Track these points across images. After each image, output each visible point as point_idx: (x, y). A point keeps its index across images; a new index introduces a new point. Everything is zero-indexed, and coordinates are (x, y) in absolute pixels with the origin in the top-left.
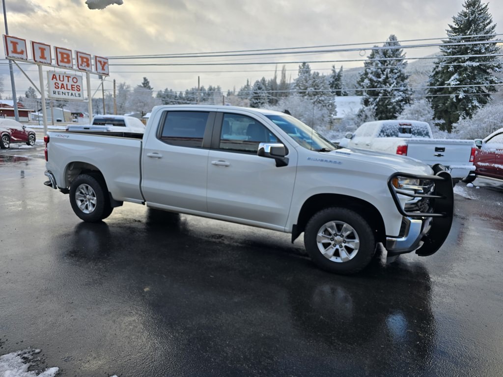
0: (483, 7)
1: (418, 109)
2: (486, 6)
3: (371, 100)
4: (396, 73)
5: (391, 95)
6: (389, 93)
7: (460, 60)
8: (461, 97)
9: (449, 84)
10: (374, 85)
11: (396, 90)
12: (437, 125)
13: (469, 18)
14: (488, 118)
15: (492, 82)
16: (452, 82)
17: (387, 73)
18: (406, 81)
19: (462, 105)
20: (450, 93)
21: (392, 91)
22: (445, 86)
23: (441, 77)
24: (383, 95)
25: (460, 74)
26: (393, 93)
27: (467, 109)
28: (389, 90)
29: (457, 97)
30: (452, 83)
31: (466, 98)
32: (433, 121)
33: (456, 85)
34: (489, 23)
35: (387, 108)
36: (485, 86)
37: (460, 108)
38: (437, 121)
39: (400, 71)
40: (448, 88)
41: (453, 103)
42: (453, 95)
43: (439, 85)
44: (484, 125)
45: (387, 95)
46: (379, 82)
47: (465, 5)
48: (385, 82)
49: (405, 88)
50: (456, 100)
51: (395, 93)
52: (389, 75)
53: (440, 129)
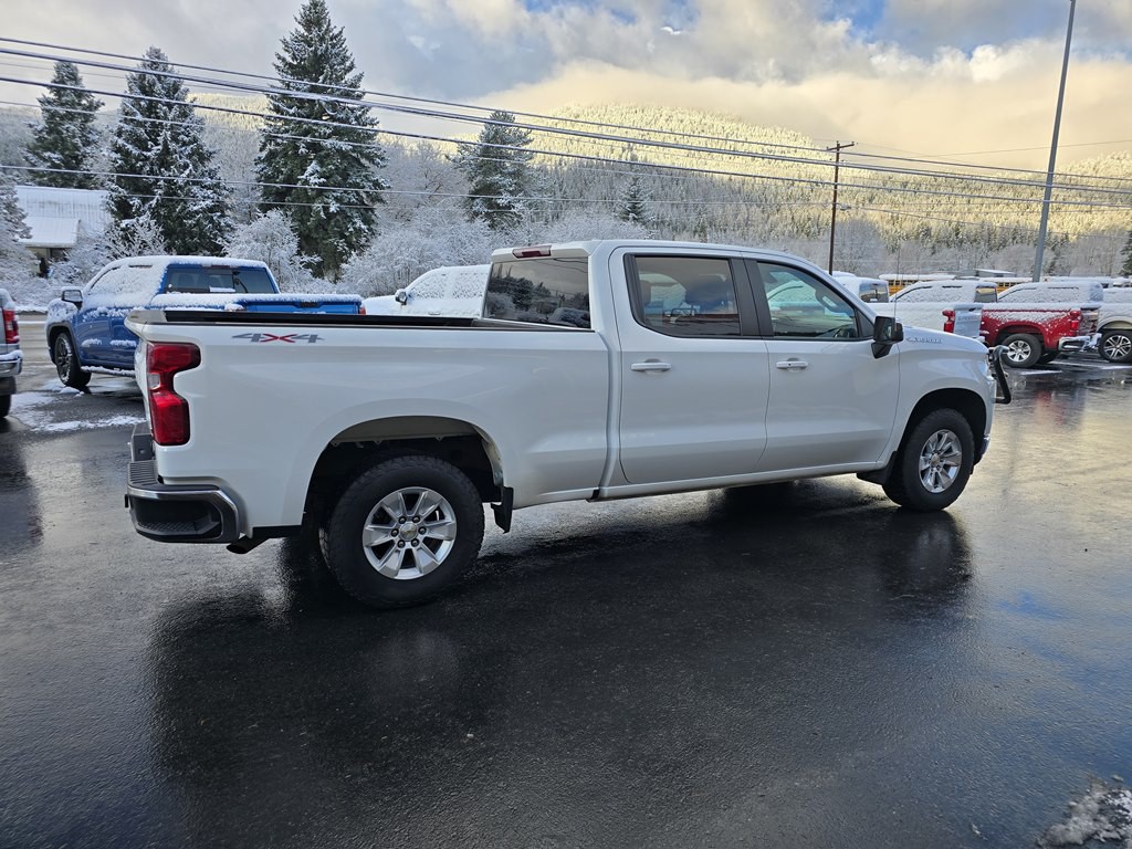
0: (336, 32)
1: (270, 231)
2: (341, 32)
3: (136, 202)
4: (184, 144)
5: (187, 195)
6: (180, 187)
7: (317, 134)
8: (333, 208)
9: (306, 182)
10: (133, 166)
11: (195, 183)
12: (308, 265)
13: (316, 49)
14: (401, 254)
15: (376, 184)
16: (312, 178)
17: (165, 141)
18: (211, 165)
19: (335, 226)
20: (311, 200)
21: (187, 183)
22: (299, 185)
23: (285, 164)
24: (165, 194)
25: (321, 164)
26: (189, 190)
27: (347, 234)
28: (180, 181)
29: (326, 209)
30: (313, 180)
31: (341, 212)
32: (298, 257)
33: (320, 184)
34: (351, 68)
35: (182, 224)
36: (367, 192)
37: (335, 232)
38: (306, 259)
39: (195, 140)
40: (306, 189)
41: (320, 219)
42: (317, 206)
43: (284, 182)
44: (397, 267)
45: (176, 194)
46: (147, 158)
47: (299, 18)
48: (164, 160)
49: (214, 181)
50: (325, 215)
51: (195, 189)
52: (172, 146)
53: (315, 275)
